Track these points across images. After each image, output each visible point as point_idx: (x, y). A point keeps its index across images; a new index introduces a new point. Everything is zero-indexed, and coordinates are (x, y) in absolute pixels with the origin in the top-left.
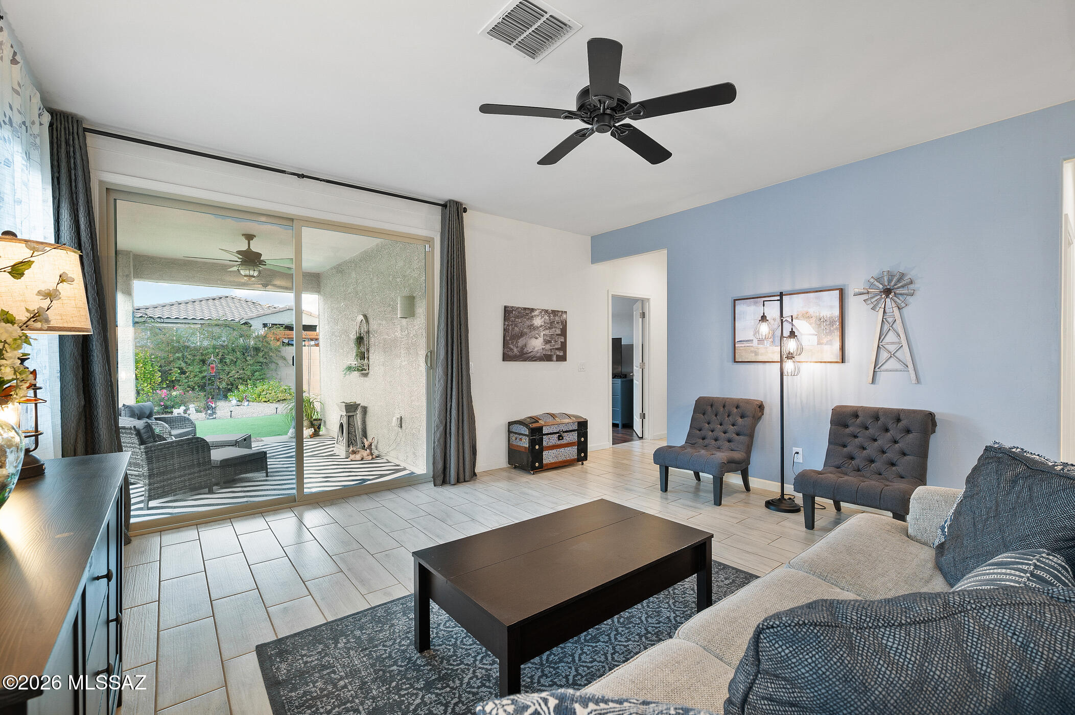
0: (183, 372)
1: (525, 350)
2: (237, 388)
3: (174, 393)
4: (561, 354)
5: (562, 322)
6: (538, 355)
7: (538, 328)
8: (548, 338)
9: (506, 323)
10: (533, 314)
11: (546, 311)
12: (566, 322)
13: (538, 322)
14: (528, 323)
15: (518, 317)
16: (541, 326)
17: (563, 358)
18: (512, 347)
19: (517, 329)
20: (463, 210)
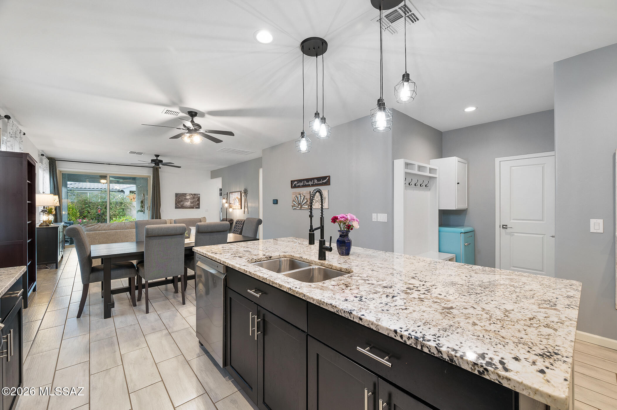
0: (89, 213)
1: (183, 205)
3: (84, 221)
4: (198, 206)
6: (188, 207)
7: (188, 199)
8: (192, 202)
9: (176, 198)
10: (186, 195)
11: (192, 194)
12: (200, 197)
13: (188, 197)
14: (184, 198)
15: (180, 196)
17: (199, 208)
18: (178, 205)
19: (180, 200)
20: (159, 168)
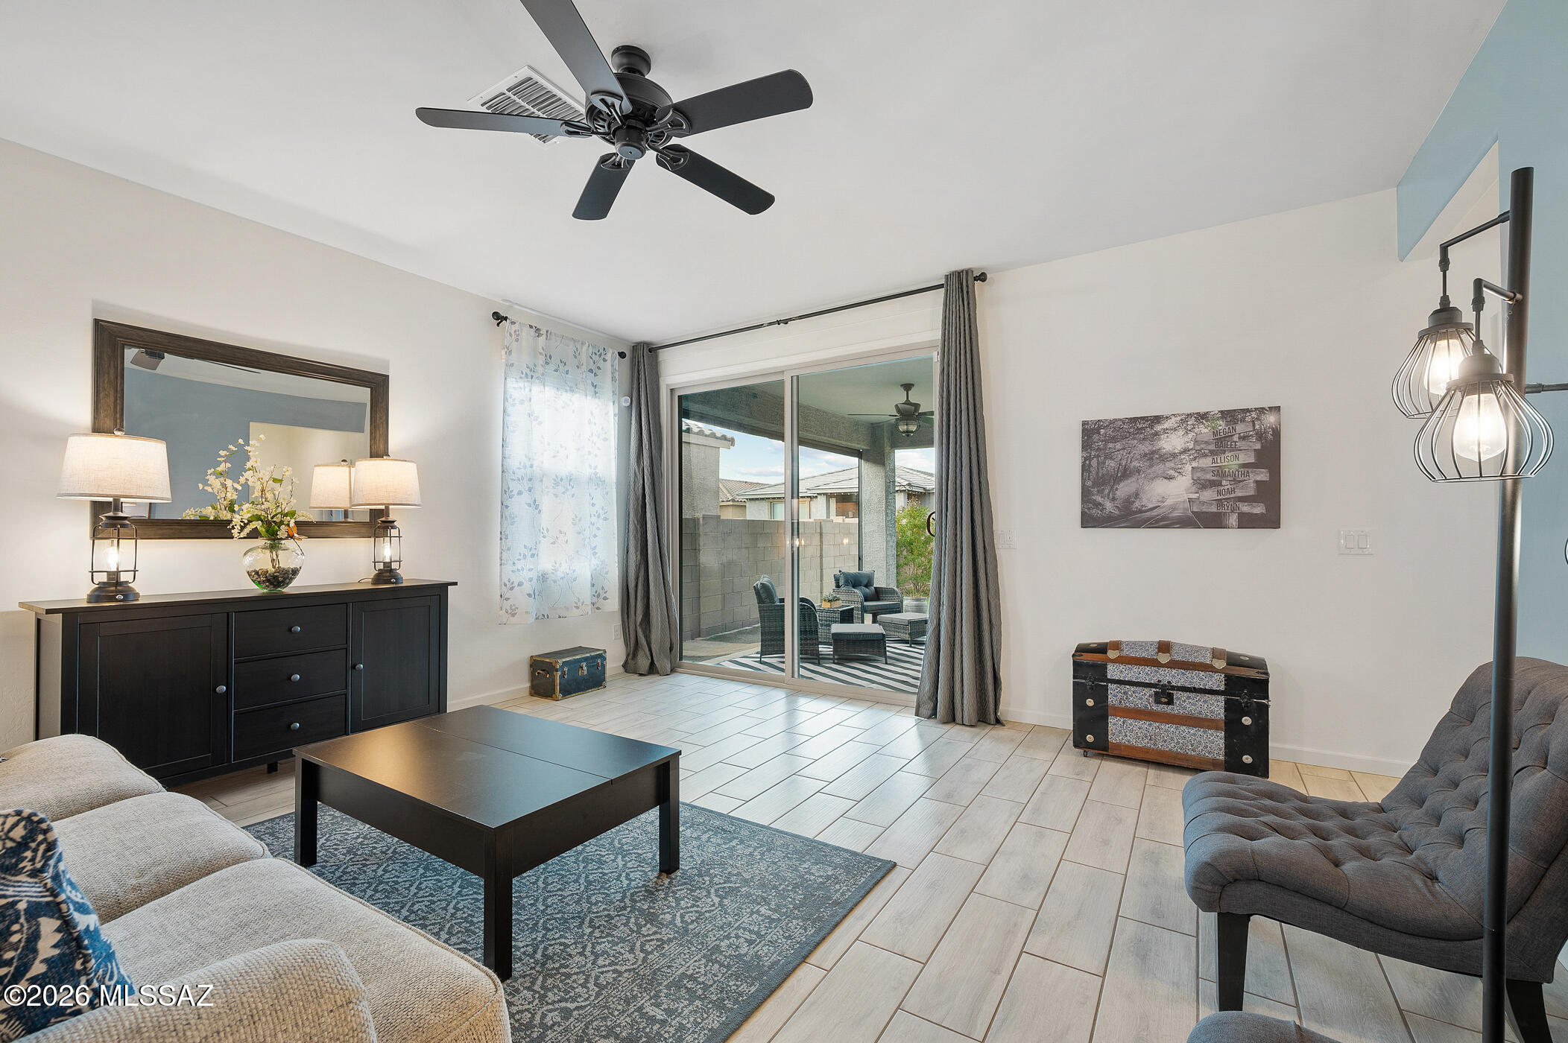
1: (1137, 504)
4: (1259, 509)
5: (1260, 436)
6: (1176, 514)
7: (1174, 456)
8: (1209, 476)
9: (1085, 454)
10: (1158, 428)
11: (1202, 417)
12: (1277, 433)
13: (1173, 442)
14: (1145, 448)
15: (1114, 439)
16: (1185, 451)
17: (1271, 520)
18: (1099, 499)
19: (1111, 464)
20: (976, 279)
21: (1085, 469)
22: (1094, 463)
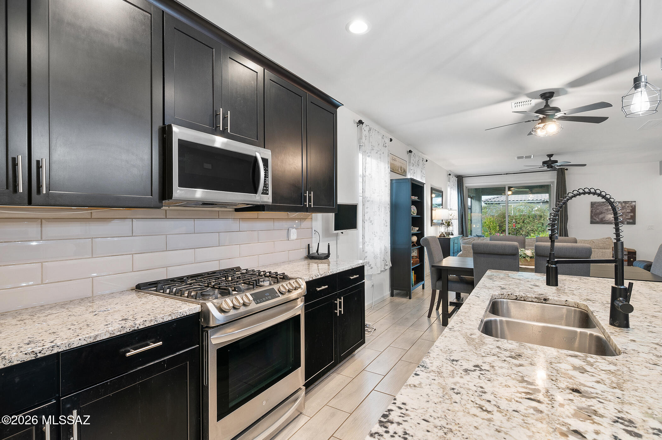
1: (604, 219)
2: (530, 235)
3: (501, 235)
4: (632, 221)
5: (632, 206)
9: (592, 209)
12: (635, 206)
14: (606, 208)
17: (634, 223)
18: (595, 218)
19: (598, 211)
20: (565, 169)
21: (591, 212)
22: (594, 211)
